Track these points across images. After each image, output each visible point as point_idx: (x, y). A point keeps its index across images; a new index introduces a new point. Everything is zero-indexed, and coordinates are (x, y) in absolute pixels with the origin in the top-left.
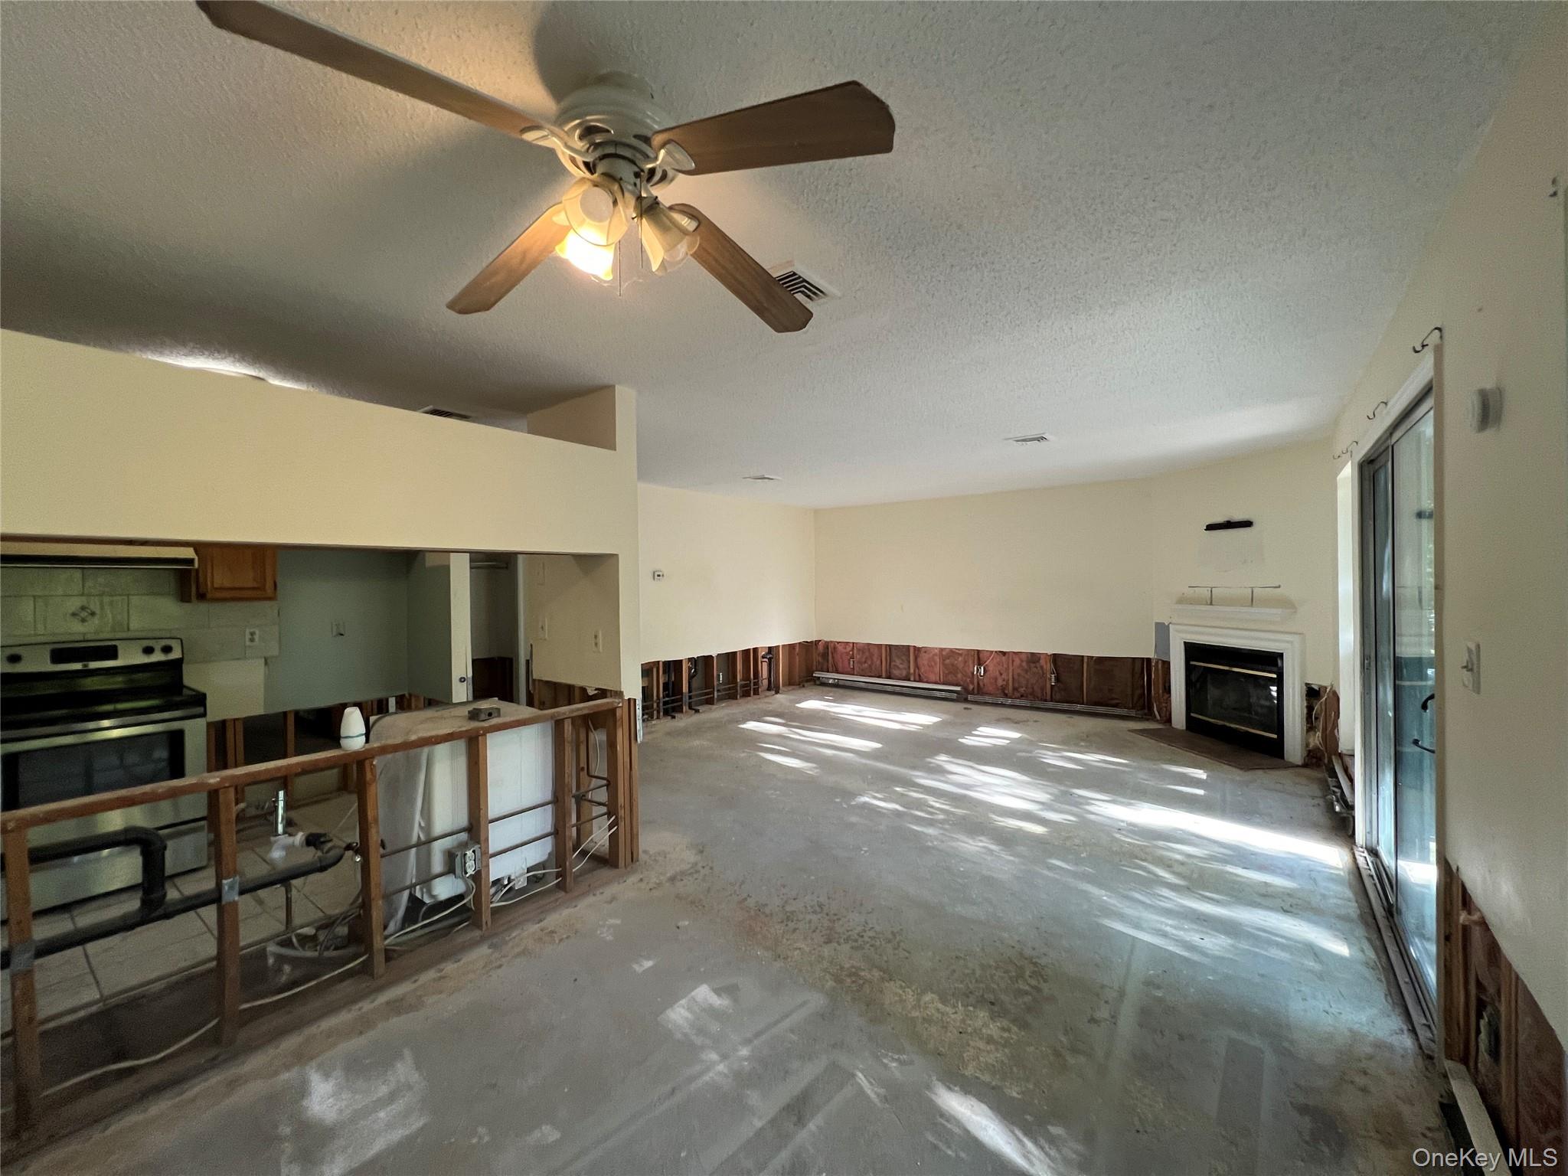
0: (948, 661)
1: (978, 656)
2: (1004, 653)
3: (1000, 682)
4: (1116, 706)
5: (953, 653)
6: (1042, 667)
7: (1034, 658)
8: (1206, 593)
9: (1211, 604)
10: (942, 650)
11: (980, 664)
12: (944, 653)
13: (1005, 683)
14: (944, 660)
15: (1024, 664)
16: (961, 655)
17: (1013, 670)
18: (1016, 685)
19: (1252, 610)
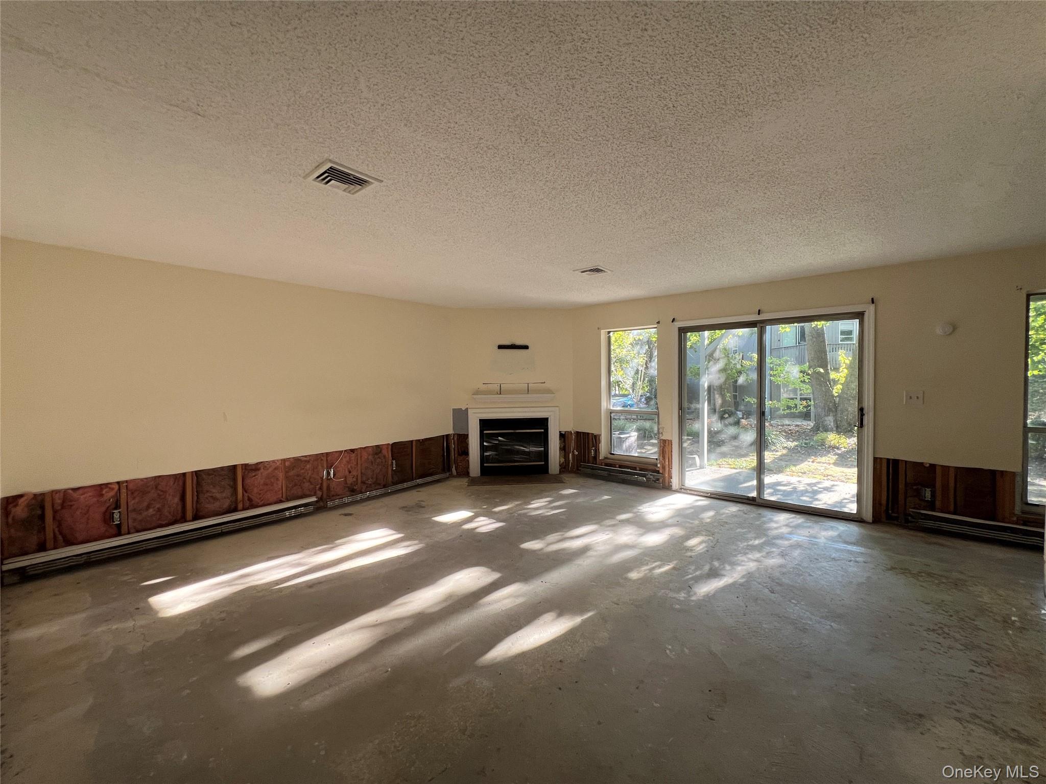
0: (292, 473)
1: (327, 459)
2: (352, 451)
3: (350, 480)
4: (431, 475)
5: (297, 461)
6: (384, 457)
7: (378, 449)
8: (497, 388)
9: (500, 394)
10: (284, 461)
11: (329, 467)
12: (287, 464)
13: (354, 480)
14: (287, 472)
15: (370, 457)
16: (308, 462)
17: (361, 465)
18: (364, 479)
19: (529, 396)
